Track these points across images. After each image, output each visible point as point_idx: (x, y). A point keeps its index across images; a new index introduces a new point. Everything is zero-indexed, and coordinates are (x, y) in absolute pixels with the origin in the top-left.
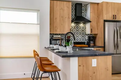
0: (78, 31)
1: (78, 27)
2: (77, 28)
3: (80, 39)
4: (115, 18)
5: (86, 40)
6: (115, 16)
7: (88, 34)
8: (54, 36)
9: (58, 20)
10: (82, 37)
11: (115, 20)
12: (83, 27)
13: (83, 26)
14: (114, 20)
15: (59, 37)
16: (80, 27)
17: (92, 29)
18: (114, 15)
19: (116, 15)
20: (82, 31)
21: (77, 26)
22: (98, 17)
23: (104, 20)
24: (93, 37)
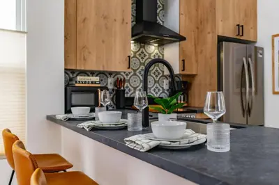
0: (144, 64)
1: (145, 55)
2: (142, 58)
3: (150, 89)
4: (241, 34)
5: (163, 92)
6: (241, 28)
8: (79, 78)
10: (155, 82)
11: (242, 38)
12: (157, 54)
13: (157, 51)
14: (238, 37)
15: (95, 83)
16: (150, 54)
17: (183, 61)
18: (238, 25)
19: (242, 26)
21: (142, 52)
22: (198, 28)
23: (218, 36)
24: (185, 83)
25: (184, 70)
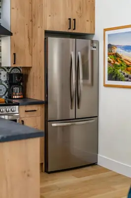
4: (72, 27)
5: (1, 83)
7: (8, 68)
11: (74, 31)
14: (70, 31)
17: (15, 54)
18: (70, 19)
19: (75, 20)
22: (32, 21)
23: (45, 32)
25: (14, 63)
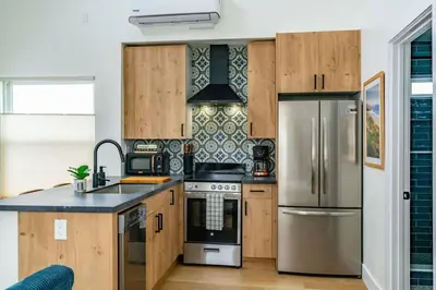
0: (222, 128)
1: (224, 119)
2: (220, 122)
3: (230, 154)
4: (320, 85)
5: (248, 158)
6: (320, 79)
7: (258, 140)
8: (139, 146)
9: (147, 101)
10: (237, 146)
12: (239, 115)
13: (239, 112)
14: (317, 90)
15: (152, 150)
16: (230, 117)
17: (251, 124)
18: (315, 76)
19: (323, 76)
20: (237, 128)
21: (220, 115)
23: (279, 95)
24: (261, 148)
25: (251, 135)
